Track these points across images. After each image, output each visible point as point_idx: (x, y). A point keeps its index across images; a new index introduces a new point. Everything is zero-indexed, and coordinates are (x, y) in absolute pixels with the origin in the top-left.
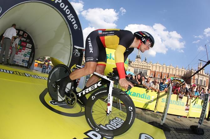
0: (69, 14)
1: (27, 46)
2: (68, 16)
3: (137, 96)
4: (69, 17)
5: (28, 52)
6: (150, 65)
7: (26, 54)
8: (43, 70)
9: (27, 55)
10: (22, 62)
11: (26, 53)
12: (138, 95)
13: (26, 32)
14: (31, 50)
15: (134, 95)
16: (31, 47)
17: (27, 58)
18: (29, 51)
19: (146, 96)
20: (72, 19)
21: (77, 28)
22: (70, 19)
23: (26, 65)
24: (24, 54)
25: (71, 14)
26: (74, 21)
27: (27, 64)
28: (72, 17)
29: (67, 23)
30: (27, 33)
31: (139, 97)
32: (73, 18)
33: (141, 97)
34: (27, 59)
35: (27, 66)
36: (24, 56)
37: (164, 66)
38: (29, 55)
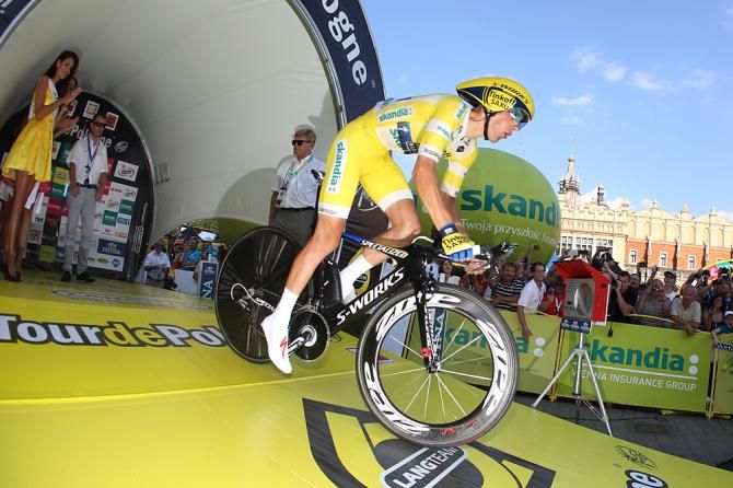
0: (336, 14)
1: (116, 175)
2: (331, 24)
3: (629, 362)
4: (334, 27)
5: (124, 202)
6: (624, 219)
7: (115, 215)
8: (203, 287)
9: (119, 215)
10: (100, 251)
11: (115, 209)
12: (635, 356)
13: (114, 104)
14: (136, 190)
15: (616, 358)
16: (133, 179)
17: (120, 232)
18: (128, 194)
19: (665, 356)
20: (345, 35)
21: (364, 78)
22: (338, 38)
23: (116, 263)
24: (107, 212)
25: (342, 15)
26: (352, 47)
27: (122, 260)
28: (348, 27)
29: (327, 55)
30: (117, 112)
31: (638, 364)
32: (351, 32)
33: (648, 365)
34: (120, 235)
35: (120, 268)
36: (105, 222)
37: (685, 216)
38: (129, 217)
